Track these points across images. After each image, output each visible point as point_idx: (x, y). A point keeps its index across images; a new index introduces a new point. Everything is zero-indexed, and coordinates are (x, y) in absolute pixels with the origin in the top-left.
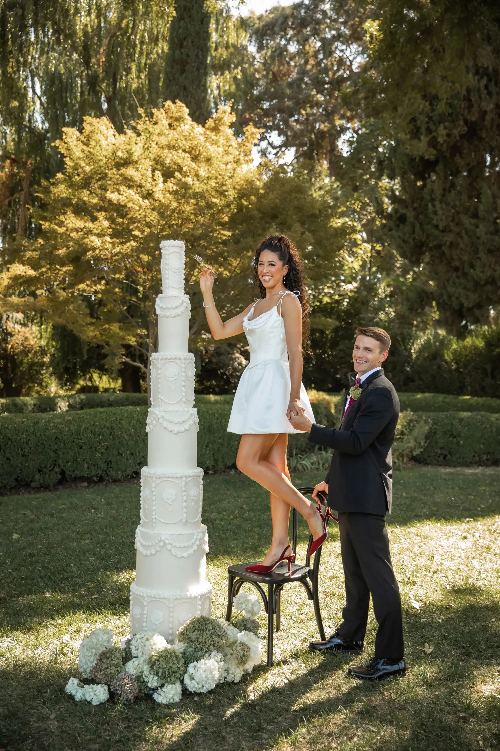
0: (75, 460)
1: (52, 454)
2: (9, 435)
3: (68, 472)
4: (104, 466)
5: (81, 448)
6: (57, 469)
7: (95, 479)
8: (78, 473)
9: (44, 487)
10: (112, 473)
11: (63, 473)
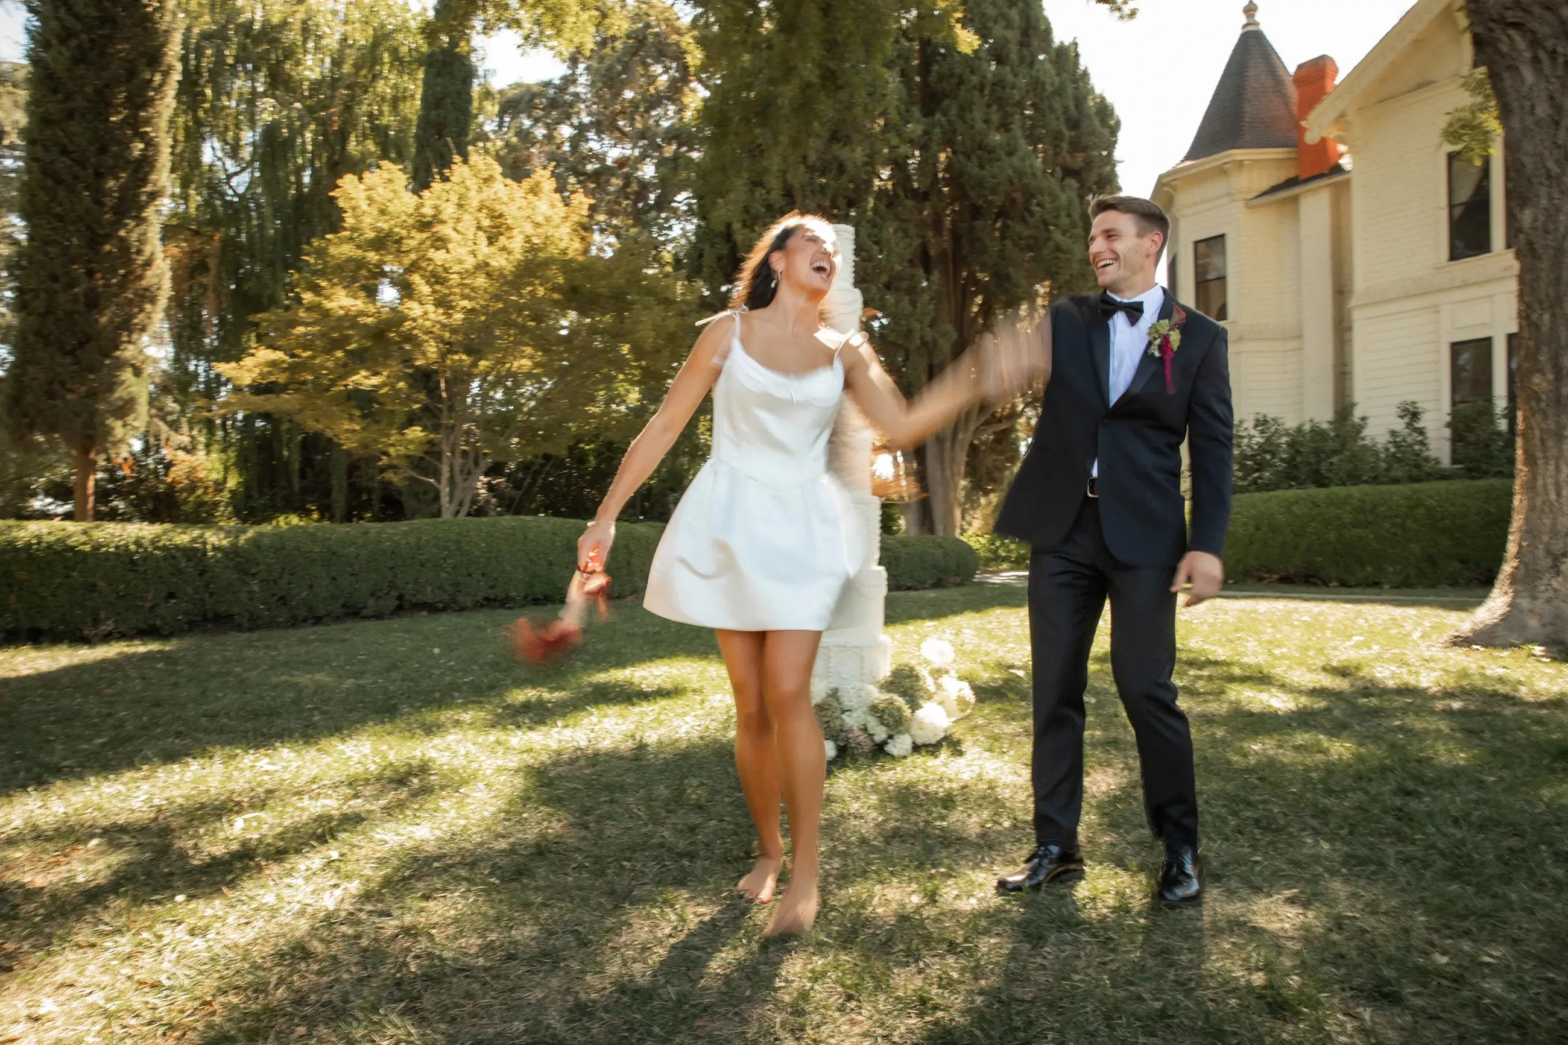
0: (416, 582)
1: (390, 575)
2: (334, 548)
3: (407, 597)
4: (450, 589)
5: (422, 565)
6: (394, 593)
7: (440, 606)
8: (420, 598)
9: (378, 616)
10: (460, 598)
11: (400, 597)
